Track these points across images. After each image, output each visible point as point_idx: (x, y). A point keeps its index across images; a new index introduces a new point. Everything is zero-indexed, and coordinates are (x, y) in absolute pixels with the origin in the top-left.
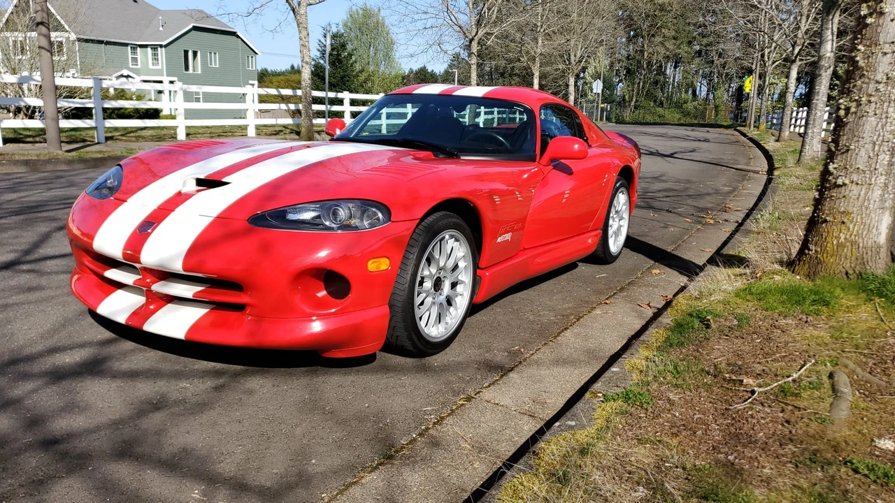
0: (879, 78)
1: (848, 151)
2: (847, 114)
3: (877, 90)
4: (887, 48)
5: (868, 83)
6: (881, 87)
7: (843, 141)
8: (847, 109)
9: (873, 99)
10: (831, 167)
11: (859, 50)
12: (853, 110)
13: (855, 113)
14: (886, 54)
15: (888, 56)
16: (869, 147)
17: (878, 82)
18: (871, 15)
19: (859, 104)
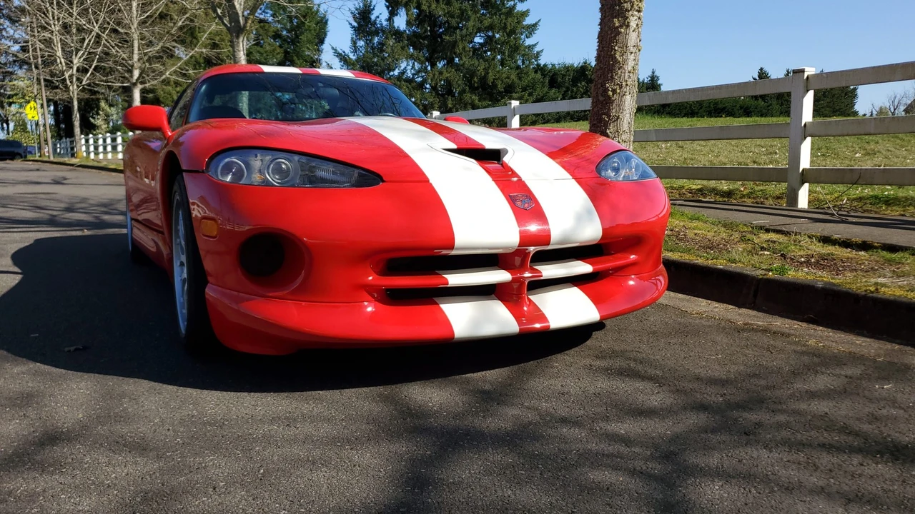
0: (630, 68)
1: (617, 119)
2: (613, 95)
3: (630, 77)
4: (632, 49)
5: (625, 73)
6: (631, 75)
7: (613, 113)
8: (614, 91)
9: (629, 83)
10: (608, 131)
11: (615, 50)
12: (618, 91)
13: (619, 93)
14: (632, 53)
15: (633, 54)
16: (628, 115)
17: (630, 72)
18: (621, 26)
19: (621, 87)
